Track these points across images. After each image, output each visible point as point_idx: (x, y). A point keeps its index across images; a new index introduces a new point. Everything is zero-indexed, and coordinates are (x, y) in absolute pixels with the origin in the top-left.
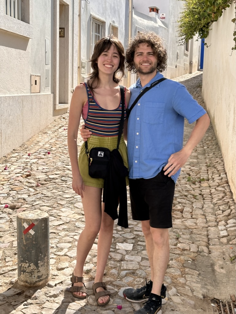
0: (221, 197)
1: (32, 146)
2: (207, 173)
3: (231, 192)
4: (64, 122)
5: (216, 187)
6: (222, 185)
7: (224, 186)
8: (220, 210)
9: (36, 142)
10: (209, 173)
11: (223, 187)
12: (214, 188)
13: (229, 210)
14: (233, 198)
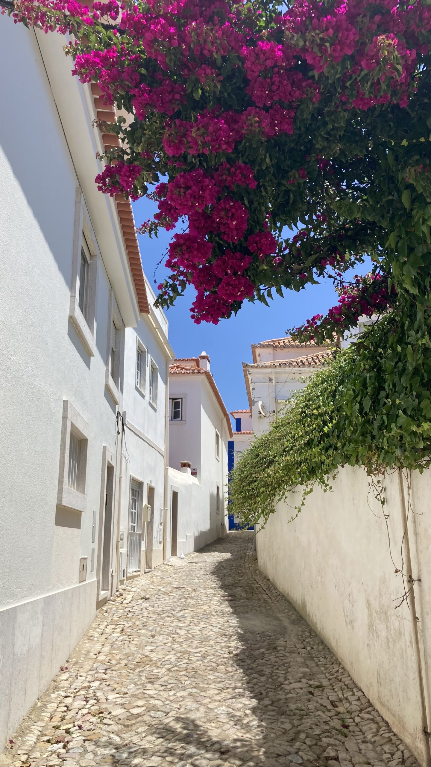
0: (375, 730)
1: (82, 659)
2: (334, 689)
3: (384, 720)
4: (108, 617)
5: (359, 712)
6: (367, 710)
7: (369, 711)
8: (385, 753)
9: (85, 653)
10: (336, 690)
11: (369, 713)
12: (357, 714)
13: (399, 753)
14: (393, 732)
